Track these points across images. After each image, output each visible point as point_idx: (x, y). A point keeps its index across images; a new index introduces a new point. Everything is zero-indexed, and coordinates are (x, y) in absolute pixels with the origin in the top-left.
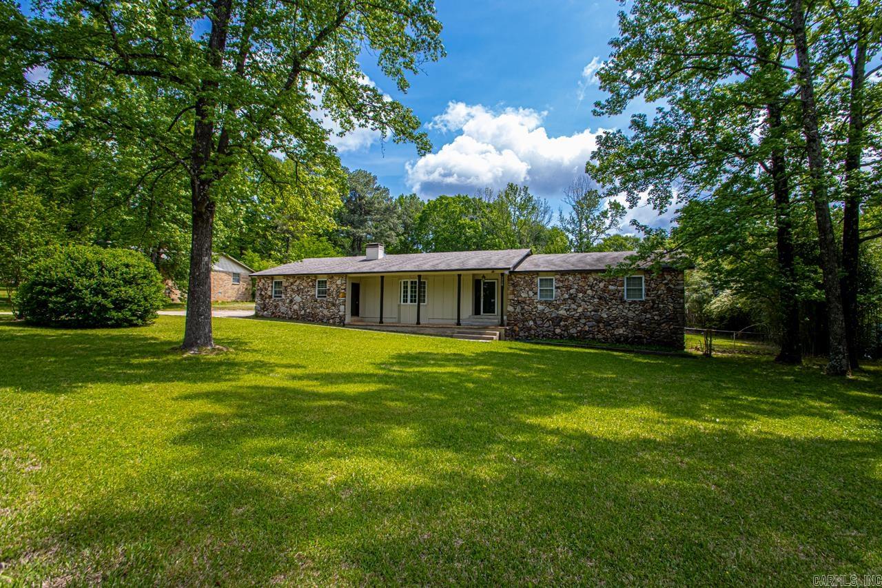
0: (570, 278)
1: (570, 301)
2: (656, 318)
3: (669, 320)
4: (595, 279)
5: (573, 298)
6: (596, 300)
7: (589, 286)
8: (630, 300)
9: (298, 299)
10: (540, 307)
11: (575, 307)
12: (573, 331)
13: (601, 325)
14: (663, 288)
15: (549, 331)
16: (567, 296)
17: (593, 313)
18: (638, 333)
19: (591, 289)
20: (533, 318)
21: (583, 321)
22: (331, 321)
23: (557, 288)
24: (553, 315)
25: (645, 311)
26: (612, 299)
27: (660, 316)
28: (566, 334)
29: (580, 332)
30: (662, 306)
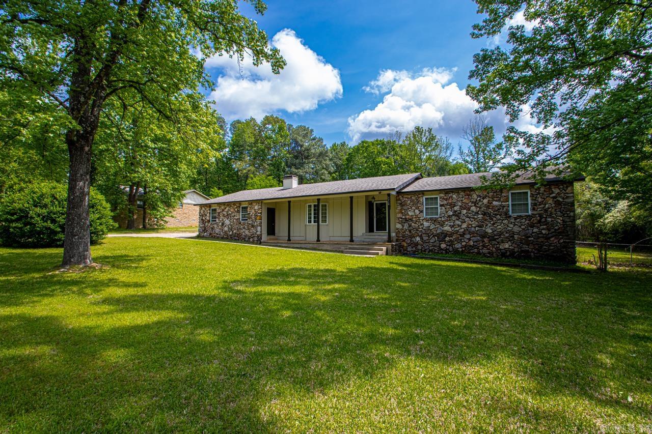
0: (454, 196)
1: (454, 218)
2: (544, 232)
3: (558, 234)
4: (478, 196)
5: (457, 215)
6: (480, 216)
7: (472, 202)
8: (515, 215)
9: (227, 222)
10: (426, 224)
11: (460, 223)
12: (458, 246)
13: (486, 240)
14: (550, 202)
15: (435, 246)
16: (451, 213)
17: (477, 229)
18: (525, 247)
19: (475, 205)
20: (420, 234)
21: (468, 236)
22: (251, 240)
23: (441, 206)
24: (438, 232)
25: (532, 226)
26: (496, 215)
27: (548, 230)
28: (451, 249)
29: (465, 246)
30: (550, 220)
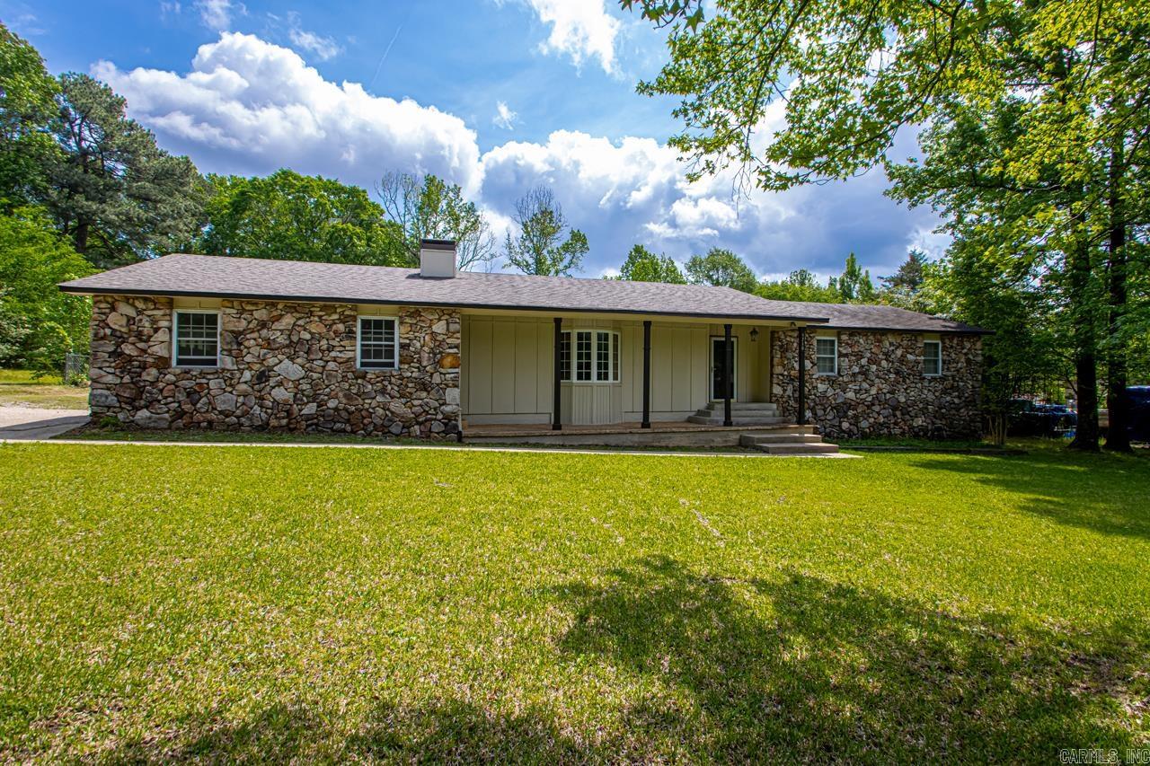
0: (861, 341)
1: (860, 378)
2: (956, 401)
4: (891, 344)
6: (893, 376)
7: (884, 354)
8: (928, 376)
10: (821, 387)
11: (867, 386)
12: (864, 424)
13: (898, 413)
14: (963, 360)
16: (856, 369)
17: (888, 396)
18: (938, 423)
19: (886, 360)
21: (877, 408)
24: (838, 401)
25: (944, 392)
26: (909, 374)
27: (959, 397)
28: (856, 430)
29: (872, 426)
30: (961, 384)
